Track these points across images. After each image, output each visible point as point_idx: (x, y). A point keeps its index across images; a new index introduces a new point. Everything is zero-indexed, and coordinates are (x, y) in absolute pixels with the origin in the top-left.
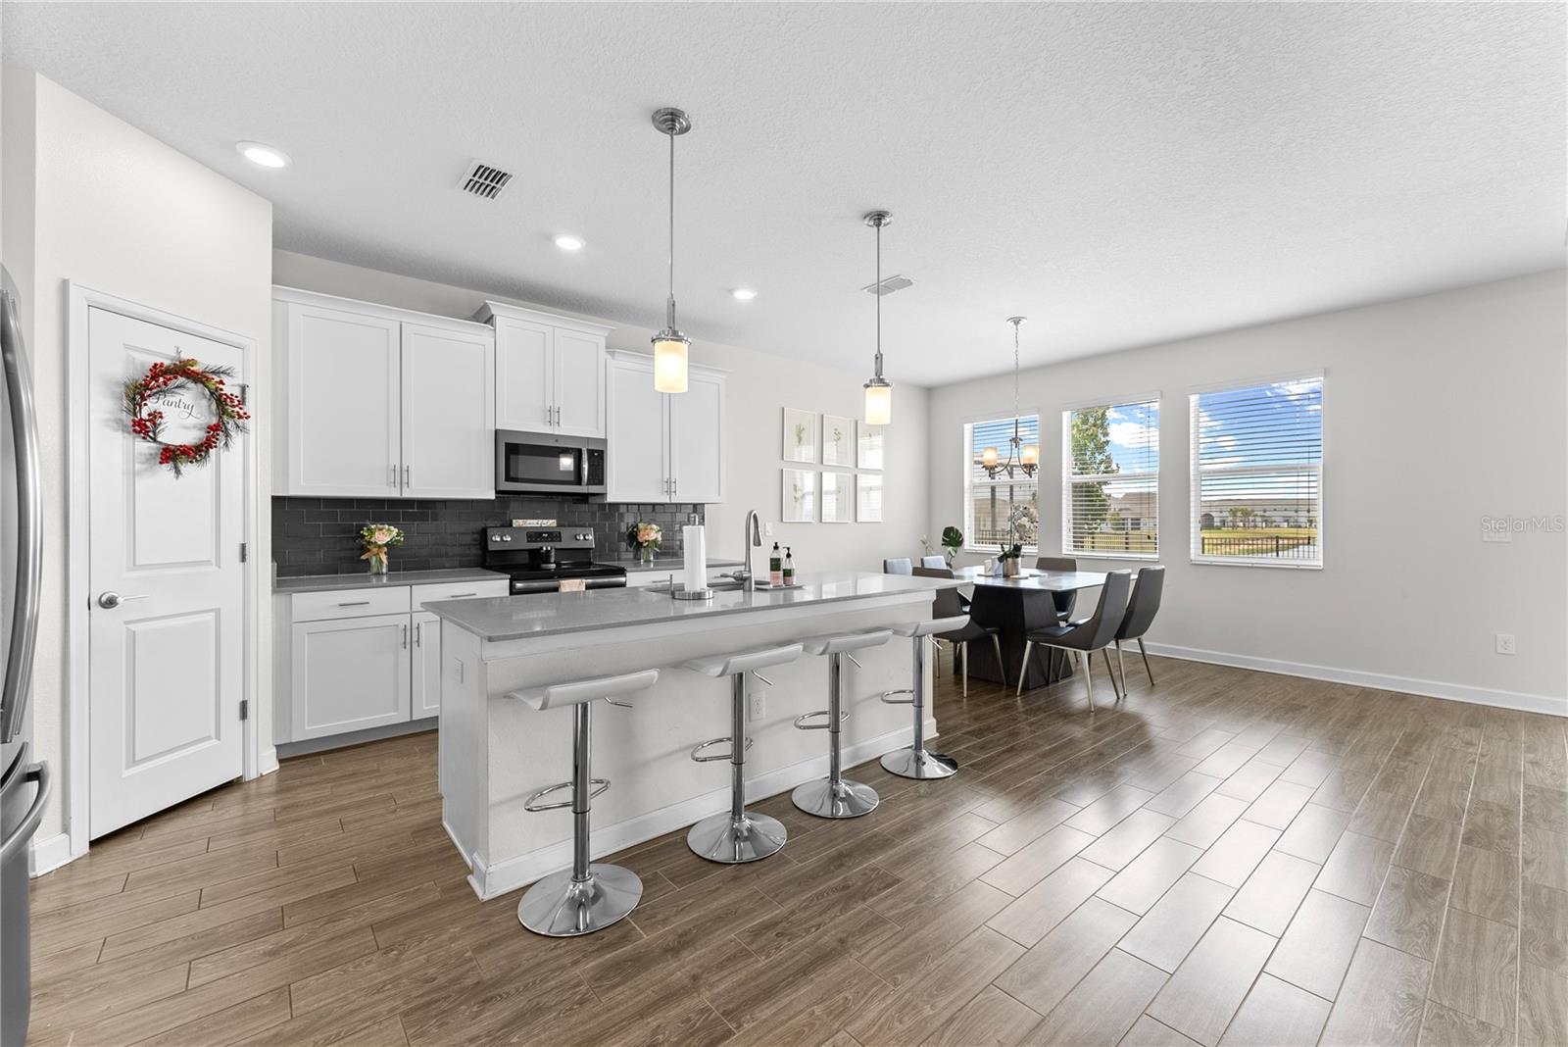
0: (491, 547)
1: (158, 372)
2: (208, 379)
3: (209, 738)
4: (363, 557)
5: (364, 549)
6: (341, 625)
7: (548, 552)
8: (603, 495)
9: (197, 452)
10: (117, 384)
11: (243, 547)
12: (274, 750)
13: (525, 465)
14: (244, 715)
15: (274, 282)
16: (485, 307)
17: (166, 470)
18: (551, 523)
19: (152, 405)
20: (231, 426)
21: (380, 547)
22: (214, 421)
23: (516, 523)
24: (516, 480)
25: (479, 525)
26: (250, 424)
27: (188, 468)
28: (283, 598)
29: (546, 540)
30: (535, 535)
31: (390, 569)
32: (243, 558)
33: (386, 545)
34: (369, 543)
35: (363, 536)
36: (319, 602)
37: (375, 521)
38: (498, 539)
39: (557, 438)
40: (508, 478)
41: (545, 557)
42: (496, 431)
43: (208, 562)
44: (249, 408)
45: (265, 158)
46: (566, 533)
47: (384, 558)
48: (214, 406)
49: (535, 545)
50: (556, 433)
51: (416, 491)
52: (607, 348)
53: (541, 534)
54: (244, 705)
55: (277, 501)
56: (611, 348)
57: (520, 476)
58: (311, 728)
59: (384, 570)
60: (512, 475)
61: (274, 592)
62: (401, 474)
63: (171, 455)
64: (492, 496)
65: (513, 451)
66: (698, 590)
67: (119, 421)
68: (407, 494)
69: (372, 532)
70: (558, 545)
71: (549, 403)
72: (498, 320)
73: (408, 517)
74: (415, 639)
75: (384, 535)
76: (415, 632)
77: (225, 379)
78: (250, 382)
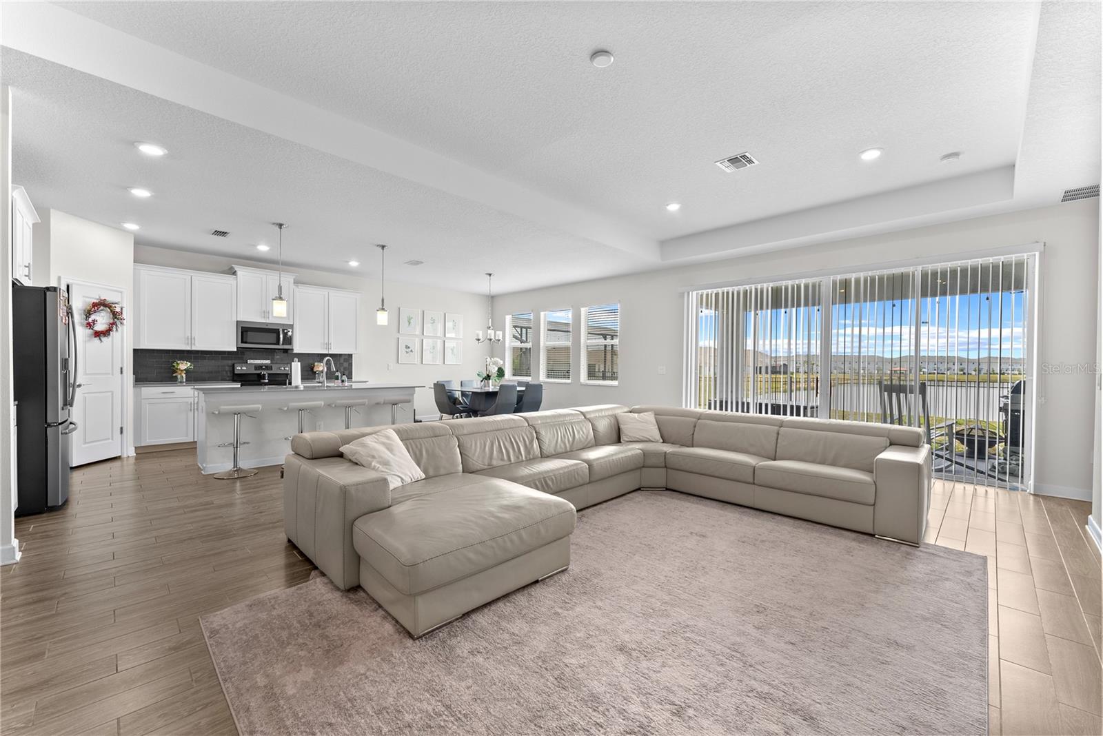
0: (236, 372)
1: (94, 305)
2: (111, 306)
3: (109, 439)
4: (174, 375)
5: (174, 372)
6: (163, 401)
7: (264, 374)
8: (292, 350)
9: (106, 333)
10: (79, 309)
11: (122, 368)
12: (134, 448)
13: (250, 336)
14: (121, 432)
15: (134, 262)
16: (232, 268)
17: (97, 340)
18: (268, 362)
19: (93, 317)
20: (118, 323)
21: (182, 371)
22: (111, 321)
23: (249, 361)
24: (246, 343)
25: (230, 362)
26: (125, 322)
27: (104, 339)
28: (138, 389)
29: (264, 369)
30: (259, 367)
31: (186, 381)
32: (122, 373)
33: (185, 370)
34: (177, 369)
35: (174, 366)
36: (153, 392)
37: (180, 360)
38: (239, 369)
39: (267, 324)
40: (242, 342)
41: (263, 377)
42: (237, 322)
43: (109, 374)
44: (125, 315)
45: (132, 227)
46: (274, 367)
47: (184, 376)
48: (112, 316)
49: (258, 372)
50: (268, 322)
51: (199, 346)
52: (294, 283)
53: (262, 367)
54: (122, 428)
55: (135, 351)
56: (296, 282)
57: (248, 341)
58: (148, 441)
59: (184, 380)
60: (244, 340)
61: (134, 387)
62: (191, 340)
63: (98, 334)
64: (235, 350)
65: (246, 331)
66: (297, 385)
67: (81, 323)
68: (194, 348)
69: (178, 364)
70: (270, 372)
71: (264, 309)
72: (239, 273)
73: (196, 358)
74: (196, 408)
75: (184, 365)
76: (196, 405)
77: (116, 305)
78: (125, 305)
